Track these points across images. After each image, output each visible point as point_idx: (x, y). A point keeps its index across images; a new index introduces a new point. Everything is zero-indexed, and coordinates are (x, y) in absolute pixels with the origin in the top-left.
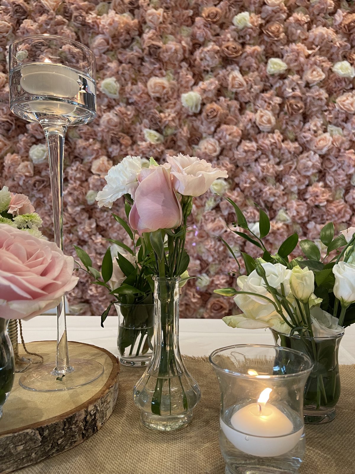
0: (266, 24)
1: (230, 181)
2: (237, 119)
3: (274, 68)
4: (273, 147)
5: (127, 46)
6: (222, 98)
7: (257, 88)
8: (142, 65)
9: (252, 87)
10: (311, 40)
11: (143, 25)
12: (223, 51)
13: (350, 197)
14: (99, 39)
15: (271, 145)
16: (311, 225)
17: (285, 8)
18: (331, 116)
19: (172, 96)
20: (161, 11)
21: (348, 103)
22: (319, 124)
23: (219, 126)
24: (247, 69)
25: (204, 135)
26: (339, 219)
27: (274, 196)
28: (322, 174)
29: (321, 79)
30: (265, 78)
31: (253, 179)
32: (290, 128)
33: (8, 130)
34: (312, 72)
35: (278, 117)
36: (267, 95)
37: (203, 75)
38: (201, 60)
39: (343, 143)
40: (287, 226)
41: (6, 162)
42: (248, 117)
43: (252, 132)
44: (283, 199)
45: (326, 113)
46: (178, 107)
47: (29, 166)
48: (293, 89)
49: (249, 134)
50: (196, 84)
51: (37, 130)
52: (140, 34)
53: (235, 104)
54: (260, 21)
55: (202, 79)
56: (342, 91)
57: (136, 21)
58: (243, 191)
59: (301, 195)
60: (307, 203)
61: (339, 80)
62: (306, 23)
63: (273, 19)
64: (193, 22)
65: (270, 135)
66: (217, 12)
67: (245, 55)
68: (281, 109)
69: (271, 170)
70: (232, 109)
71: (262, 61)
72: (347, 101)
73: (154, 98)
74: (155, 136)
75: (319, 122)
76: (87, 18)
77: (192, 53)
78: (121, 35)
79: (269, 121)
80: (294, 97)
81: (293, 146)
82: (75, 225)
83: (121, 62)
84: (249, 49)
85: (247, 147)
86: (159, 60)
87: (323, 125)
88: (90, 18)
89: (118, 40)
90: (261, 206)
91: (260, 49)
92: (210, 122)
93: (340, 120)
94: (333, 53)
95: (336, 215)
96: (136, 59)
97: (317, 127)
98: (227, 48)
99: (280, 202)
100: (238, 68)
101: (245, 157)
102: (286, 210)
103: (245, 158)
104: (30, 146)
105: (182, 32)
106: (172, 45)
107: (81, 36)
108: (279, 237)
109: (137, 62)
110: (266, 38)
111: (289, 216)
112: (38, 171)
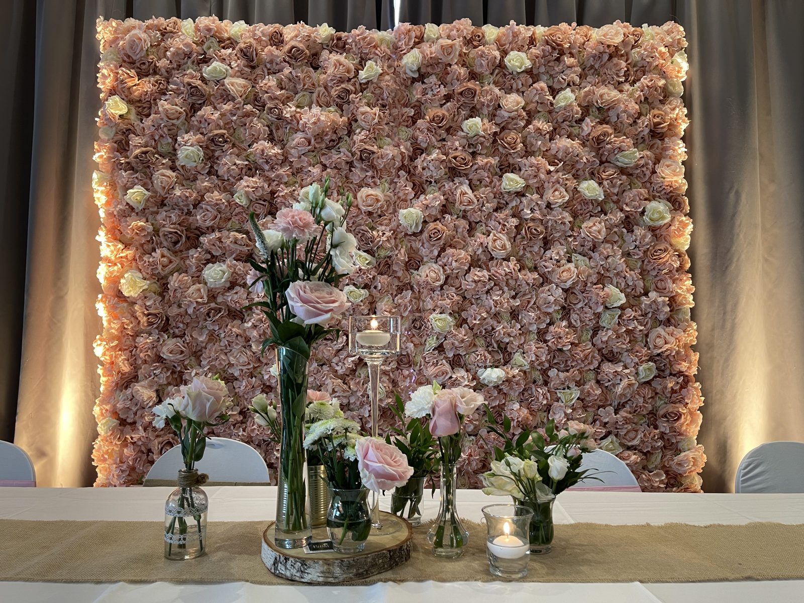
0: (501, 132)
1: (457, 315)
2: (465, 242)
3: (510, 185)
4: (509, 277)
5: (334, 145)
6: (447, 216)
7: (489, 206)
8: (351, 171)
9: (483, 205)
10: (554, 152)
11: (353, 123)
12: (450, 161)
13: (598, 339)
14: (299, 138)
15: (506, 275)
16: (553, 373)
17: (524, 114)
18: (576, 243)
19: (386, 211)
20: (376, 110)
21: (595, 231)
22: (562, 253)
23: (443, 250)
24: (478, 183)
25: (425, 259)
26: (585, 366)
27: (509, 335)
28: (566, 311)
29: (565, 201)
30: (499, 195)
31: (484, 315)
32: (528, 255)
33: (176, 243)
34: (555, 191)
35: (514, 241)
36: (501, 215)
37: (425, 186)
38: (424, 169)
39: (589, 276)
40: (525, 372)
41: (172, 283)
42: (478, 240)
43: (483, 258)
44: (520, 339)
45: (570, 240)
46: (394, 224)
47: (202, 290)
48: (532, 210)
49: (479, 260)
50: (417, 196)
51: (214, 245)
52: (350, 133)
53: (463, 224)
54: (495, 129)
55: (423, 192)
56: (588, 214)
57: (345, 119)
58: (470, 328)
59: (541, 335)
60: (547, 346)
61: (585, 202)
62: (548, 132)
63: (510, 126)
64: (414, 123)
65: (504, 263)
66: (443, 114)
67: (476, 167)
68: (518, 233)
69: (506, 305)
70: (460, 230)
71: (496, 174)
72: (594, 228)
73: (365, 212)
74: (367, 260)
75: (563, 250)
76: (285, 112)
77: (412, 159)
78: (327, 135)
79: (504, 247)
80: (533, 220)
81: (532, 276)
82: (259, 366)
83: (325, 167)
84: (481, 161)
85: (478, 276)
86: (373, 167)
87: (567, 252)
88: (289, 111)
89: (322, 140)
90: (493, 347)
91: (494, 161)
92: (434, 245)
93: (586, 249)
94: (579, 169)
95: (583, 361)
96: (343, 163)
97: (560, 256)
98: (455, 158)
99: (516, 343)
100: (467, 182)
101: (475, 287)
102: (524, 353)
103: (474, 289)
104: (205, 265)
105: (401, 133)
106: (389, 151)
107: (274, 131)
108: (515, 386)
109: (346, 167)
110: (501, 149)
111: (526, 361)
112: (212, 296)
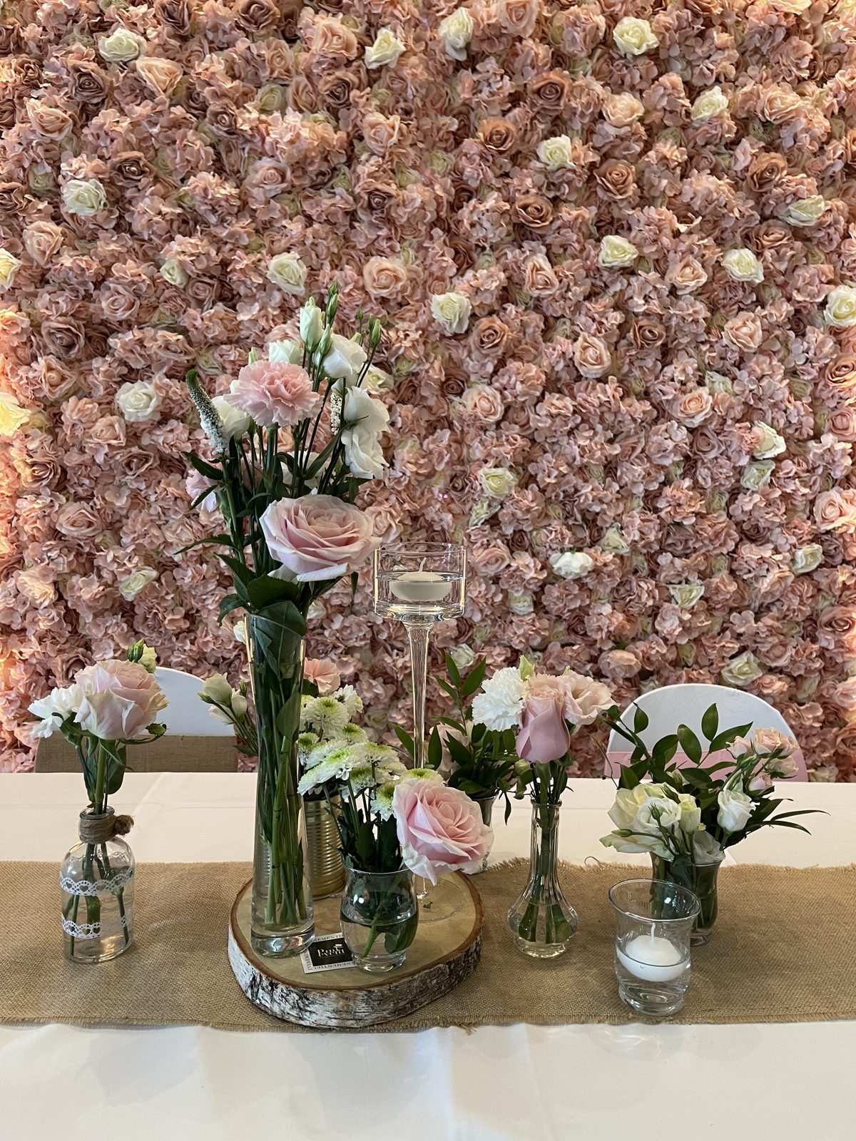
0: (602, 162)
1: (520, 469)
2: (536, 349)
3: (614, 256)
4: (604, 409)
5: (323, 182)
6: (510, 307)
7: (578, 291)
8: (352, 227)
9: (569, 289)
10: (686, 199)
11: (355, 142)
12: (517, 213)
13: (737, 508)
14: (265, 166)
15: (601, 405)
16: (664, 559)
17: (642, 129)
18: (714, 354)
19: (411, 296)
20: (395, 119)
21: (745, 334)
22: (690, 371)
23: (501, 363)
24: (561, 251)
25: (473, 378)
26: (715, 549)
27: (601, 501)
28: (690, 463)
29: (701, 284)
30: (594, 272)
31: (564, 469)
32: (637, 373)
33: (70, 347)
34: (685, 266)
35: (616, 349)
36: (595, 307)
37: (475, 255)
38: (472, 225)
39: (731, 407)
40: (622, 558)
41: (67, 413)
42: (559, 347)
43: (565, 377)
44: (617, 507)
45: (704, 348)
46: (422, 319)
47: (117, 426)
48: (647, 299)
49: (558, 380)
50: (460, 272)
51: (132, 351)
52: (351, 160)
53: (535, 320)
54: (593, 157)
55: (471, 265)
56: (736, 307)
57: (342, 134)
58: (543, 491)
59: (650, 500)
60: (659, 517)
61: (732, 285)
62: (679, 164)
63: (617, 153)
64: (458, 143)
65: (599, 386)
66: (508, 130)
67: (558, 223)
68: (622, 337)
69: (598, 454)
70: (530, 330)
71: (591, 236)
72: (745, 330)
73: (376, 299)
74: (379, 379)
75: (691, 365)
76: (240, 121)
77: (455, 207)
78: (312, 163)
79: (599, 360)
80: (646, 314)
81: (641, 408)
82: (211, 546)
83: (309, 220)
84: (568, 213)
85: (557, 408)
86: (389, 221)
87: (698, 369)
88: (248, 118)
89: (305, 172)
90: (576, 520)
91: (589, 213)
92: (486, 356)
93: (728, 364)
94: (726, 229)
95: (711, 541)
96: (340, 214)
97: (687, 375)
98: (525, 207)
99: (611, 513)
100: (544, 249)
101: (551, 425)
102: (622, 528)
103: (549, 428)
104: (120, 384)
105: (435, 161)
106: (416, 194)
107: (223, 155)
108: (606, 580)
109: (343, 221)
110: (600, 193)
111: (625, 540)
112: (133, 434)
